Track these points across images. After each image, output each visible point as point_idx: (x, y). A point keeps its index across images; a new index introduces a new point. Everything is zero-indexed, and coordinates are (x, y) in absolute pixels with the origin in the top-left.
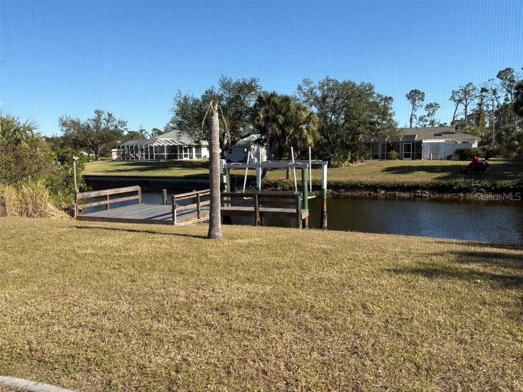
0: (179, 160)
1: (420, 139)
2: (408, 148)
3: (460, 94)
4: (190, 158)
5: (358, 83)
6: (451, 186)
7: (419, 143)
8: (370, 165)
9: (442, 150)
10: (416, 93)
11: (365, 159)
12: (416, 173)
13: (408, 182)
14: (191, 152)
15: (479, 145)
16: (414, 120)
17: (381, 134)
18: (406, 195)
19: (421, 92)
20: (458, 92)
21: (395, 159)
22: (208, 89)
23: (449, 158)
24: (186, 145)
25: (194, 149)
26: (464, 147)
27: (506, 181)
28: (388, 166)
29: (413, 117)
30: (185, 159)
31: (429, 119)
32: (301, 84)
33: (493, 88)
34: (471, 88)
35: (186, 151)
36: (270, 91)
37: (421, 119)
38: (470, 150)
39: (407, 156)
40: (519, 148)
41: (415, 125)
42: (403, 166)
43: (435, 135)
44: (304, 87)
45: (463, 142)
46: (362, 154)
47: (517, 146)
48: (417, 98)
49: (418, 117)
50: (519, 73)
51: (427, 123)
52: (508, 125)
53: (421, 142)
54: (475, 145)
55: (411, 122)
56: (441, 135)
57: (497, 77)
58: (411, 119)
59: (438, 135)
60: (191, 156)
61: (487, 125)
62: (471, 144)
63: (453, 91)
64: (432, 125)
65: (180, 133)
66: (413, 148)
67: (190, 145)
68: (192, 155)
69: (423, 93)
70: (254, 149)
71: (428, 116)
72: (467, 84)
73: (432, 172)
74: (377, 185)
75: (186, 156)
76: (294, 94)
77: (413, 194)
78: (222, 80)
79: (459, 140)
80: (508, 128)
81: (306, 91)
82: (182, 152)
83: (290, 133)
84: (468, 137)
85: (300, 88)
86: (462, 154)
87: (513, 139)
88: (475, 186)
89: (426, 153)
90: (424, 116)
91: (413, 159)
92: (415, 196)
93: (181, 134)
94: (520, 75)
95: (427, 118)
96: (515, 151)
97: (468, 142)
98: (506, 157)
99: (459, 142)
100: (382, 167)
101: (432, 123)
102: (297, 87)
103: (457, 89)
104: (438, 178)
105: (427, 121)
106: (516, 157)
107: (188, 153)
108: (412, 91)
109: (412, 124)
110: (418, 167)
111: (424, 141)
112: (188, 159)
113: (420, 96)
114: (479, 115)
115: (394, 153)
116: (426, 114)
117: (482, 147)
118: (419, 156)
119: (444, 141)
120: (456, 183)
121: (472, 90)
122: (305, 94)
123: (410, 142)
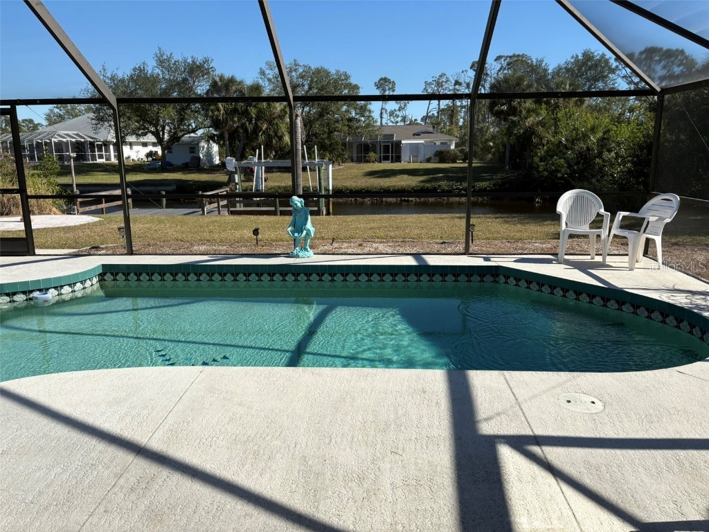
0: (91, 162)
1: (398, 139)
2: (386, 149)
3: (433, 86)
4: (107, 159)
5: (333, 72)
6: (435, 189)
7: (398, 144)
8: (350, 168)
9: (422, 151)
10: (386, 82)
11: (343, 162)
12: (399, 177)
13: (394, 186)
14: (107, 150)
15: (456, 147)
16: (385, 116)
17: (359, 133)
18: (393, 200)
19: (392, 80)
20: (431, 84)
21: (373, 162)
22: (137, 67)
23: (428, 161)
24: (100, 141)
25: (111, 147)
26: (443, 148)
27: (484, 183)
28: (370, 170)
29: (384, 111)
30: (99, 161)
31: (400, 114)
32: (264, 67)
33: (467, 81)
34: (444, 80)
35: (100, 150)
36: (227, 75)
37: (392, 114)
38: (448, 152)
39: (386, 158)
40: (493, 150)
41: (386, 121)
42: (385, 170)
43: (414, 135)
44: (267, 72)
45: (441, 143)
46: (339, 156)
47: (492, 148)
48: (387, 88)
49: (388, 111)
50: (491, 65)
51: (399, 119)
52: (482, 125)
53: (400, 142)
54: (453, 147)
55: (381, 117)
56: (419, 135)
57: (471, 68)
58: (381, 113)
59: (417, 135)
60: (107, 157)
61: (461, 124)
62: (450, 146)
63: (425, 82)
64: (404, 121)
65: (96, 124)
66: (391, 150)
67: (106, 141)
68: (110, 155)
69: (393, 82)
70: (203, 148)
71: (399, 110)
72: (440, 74)
73: (414, 175)
74: (362, 189)
75: (101, 157)
76: (256, 79)
77: (399, 199)
78: (159, 55)
79: (438, 140)
80: (482, 128)
81: (271, 77)
82: (94, 152)
83: (264, 129)
84: (445, 138)
85: (262, 73)
86: (442, 156)
87: (487, 140)
88: (457, 189)
89: (405, 155)
90: (395, 110)
91: (392, 162)
92: (401, 200)
93: (99, 126)
94: (493, 67)
95: (398, 113)
96: (490, 152)
97: (447, 143)
98: (481, 159)
99: (438, 143)
100: (364, 171)
101: (404, 119)
102: (259, 71)
103: (430, 80)
104: (422, 182)
105: (398, 117)
106: (491, 160)
107: (104, 153)
108: (381, 79)
109: (383, 120)
110: (400, 170)
111: (403, 142)
112: (103, 161)
113: (390, 86)
114: (452, 111)
115: (372, 154)
116: (397, 109)
117: (460, 148)
118: (398, 159)
119: (423, 142)
120: (439, 186)
121: (446, 82)
122: (269, 80)
123: (389, 142)
